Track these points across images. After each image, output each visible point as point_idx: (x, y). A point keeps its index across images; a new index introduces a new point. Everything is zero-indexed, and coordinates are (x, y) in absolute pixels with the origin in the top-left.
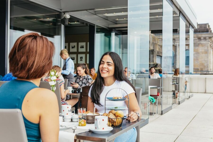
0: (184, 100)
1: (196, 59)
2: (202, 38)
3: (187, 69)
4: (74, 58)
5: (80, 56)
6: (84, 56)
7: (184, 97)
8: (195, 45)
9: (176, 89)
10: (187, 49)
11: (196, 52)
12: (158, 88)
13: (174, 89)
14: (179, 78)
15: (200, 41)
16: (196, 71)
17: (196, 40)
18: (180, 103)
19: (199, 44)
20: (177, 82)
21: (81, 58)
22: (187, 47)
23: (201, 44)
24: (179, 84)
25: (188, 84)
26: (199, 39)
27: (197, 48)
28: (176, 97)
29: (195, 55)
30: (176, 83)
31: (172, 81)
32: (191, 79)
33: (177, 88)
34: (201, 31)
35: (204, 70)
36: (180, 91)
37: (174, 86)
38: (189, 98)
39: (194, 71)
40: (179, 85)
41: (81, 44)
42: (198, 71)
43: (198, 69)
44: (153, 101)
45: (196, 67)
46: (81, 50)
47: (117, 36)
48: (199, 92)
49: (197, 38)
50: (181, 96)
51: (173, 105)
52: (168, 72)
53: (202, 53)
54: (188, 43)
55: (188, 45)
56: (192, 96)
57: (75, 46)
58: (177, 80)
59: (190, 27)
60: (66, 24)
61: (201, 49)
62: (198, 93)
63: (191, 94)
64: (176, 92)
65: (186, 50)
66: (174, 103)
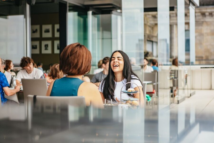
0: (183, 99)
1: (199, 43)
2: (207, 14)
3: (187, 57)
4: (36, 46)
5: (44, 43)
6: (49, 43)
7: (183, 95)
8: (197, 23)
9: (174, 86)
10: (187, 28)
11: (200, 34)
12: (154, 84)
13: (172, 85)
14: (177, 71)
15: (205, 18)
16: (199, 60)
17: (198, 16)
18: (179, 102)
19: (203, 22)
20: (175, 76)
21: (46, 46)
22: (187, 26)
23: (206, 22)
24: (177, 79)
25: (188, 78)
26: (203, 14)
27: (200, 27)
28: (174, 96)
29: (198, 38)
30: (174, 78)
31: (169, 74)
32: (192, 71)
33: (175, 83)
34: (205, 4)
35: (210, 58)
36: (179, 87)
37: (172, 81)
38: (191, 96)
39: (196, 60)
40: (177, 81)
41: (45, 27)
42: (202, 60)
43: (202, 57)
44: (148, 100)
45: (200, 55)
46: (45, 35)
47: (95, 15)
48: (203, 88)
49: (199, 14)
50: (180, 94)
51: (171, 104)
52: (163, 63)
53: (208, 34)
54: (187, 21)
55: (187, 24)
56: (194, 93)
57: (36, 30)
58: (175, 73)
59: (191, 4)
60: (33, 4)
61: (205, 29)
62: (201, 89)
63: (192, 91)
64: (175, 88)
65: (186, 30)
66: (172, 102)
